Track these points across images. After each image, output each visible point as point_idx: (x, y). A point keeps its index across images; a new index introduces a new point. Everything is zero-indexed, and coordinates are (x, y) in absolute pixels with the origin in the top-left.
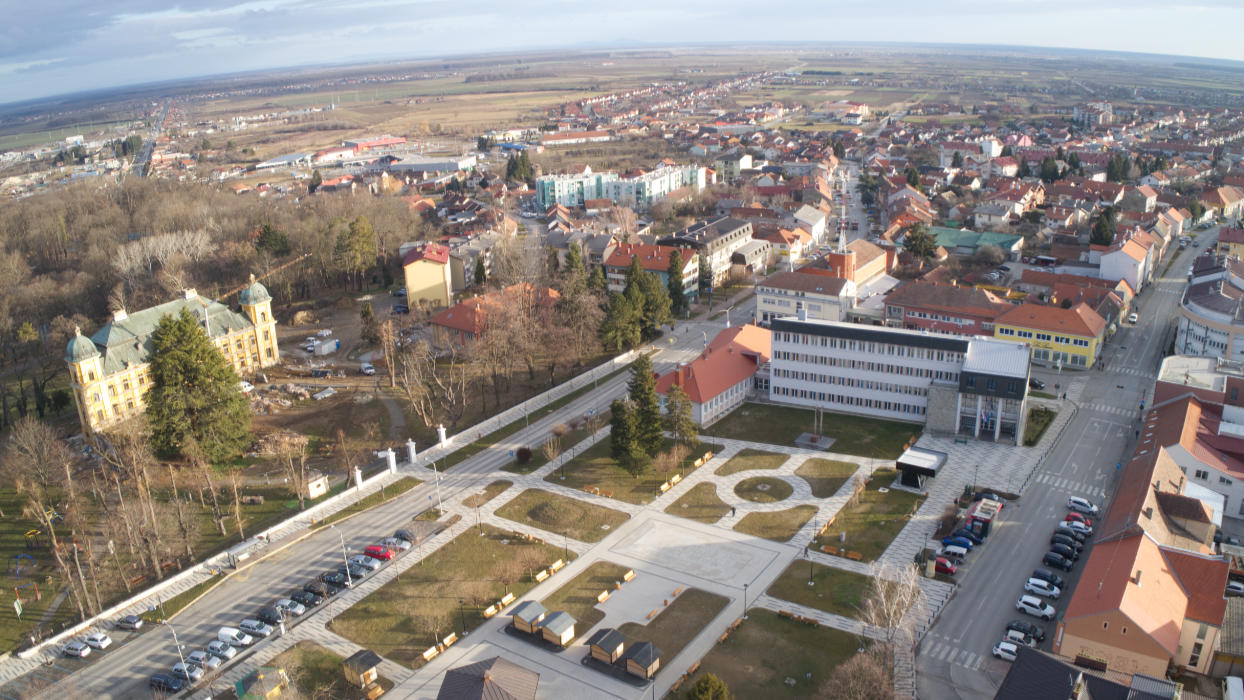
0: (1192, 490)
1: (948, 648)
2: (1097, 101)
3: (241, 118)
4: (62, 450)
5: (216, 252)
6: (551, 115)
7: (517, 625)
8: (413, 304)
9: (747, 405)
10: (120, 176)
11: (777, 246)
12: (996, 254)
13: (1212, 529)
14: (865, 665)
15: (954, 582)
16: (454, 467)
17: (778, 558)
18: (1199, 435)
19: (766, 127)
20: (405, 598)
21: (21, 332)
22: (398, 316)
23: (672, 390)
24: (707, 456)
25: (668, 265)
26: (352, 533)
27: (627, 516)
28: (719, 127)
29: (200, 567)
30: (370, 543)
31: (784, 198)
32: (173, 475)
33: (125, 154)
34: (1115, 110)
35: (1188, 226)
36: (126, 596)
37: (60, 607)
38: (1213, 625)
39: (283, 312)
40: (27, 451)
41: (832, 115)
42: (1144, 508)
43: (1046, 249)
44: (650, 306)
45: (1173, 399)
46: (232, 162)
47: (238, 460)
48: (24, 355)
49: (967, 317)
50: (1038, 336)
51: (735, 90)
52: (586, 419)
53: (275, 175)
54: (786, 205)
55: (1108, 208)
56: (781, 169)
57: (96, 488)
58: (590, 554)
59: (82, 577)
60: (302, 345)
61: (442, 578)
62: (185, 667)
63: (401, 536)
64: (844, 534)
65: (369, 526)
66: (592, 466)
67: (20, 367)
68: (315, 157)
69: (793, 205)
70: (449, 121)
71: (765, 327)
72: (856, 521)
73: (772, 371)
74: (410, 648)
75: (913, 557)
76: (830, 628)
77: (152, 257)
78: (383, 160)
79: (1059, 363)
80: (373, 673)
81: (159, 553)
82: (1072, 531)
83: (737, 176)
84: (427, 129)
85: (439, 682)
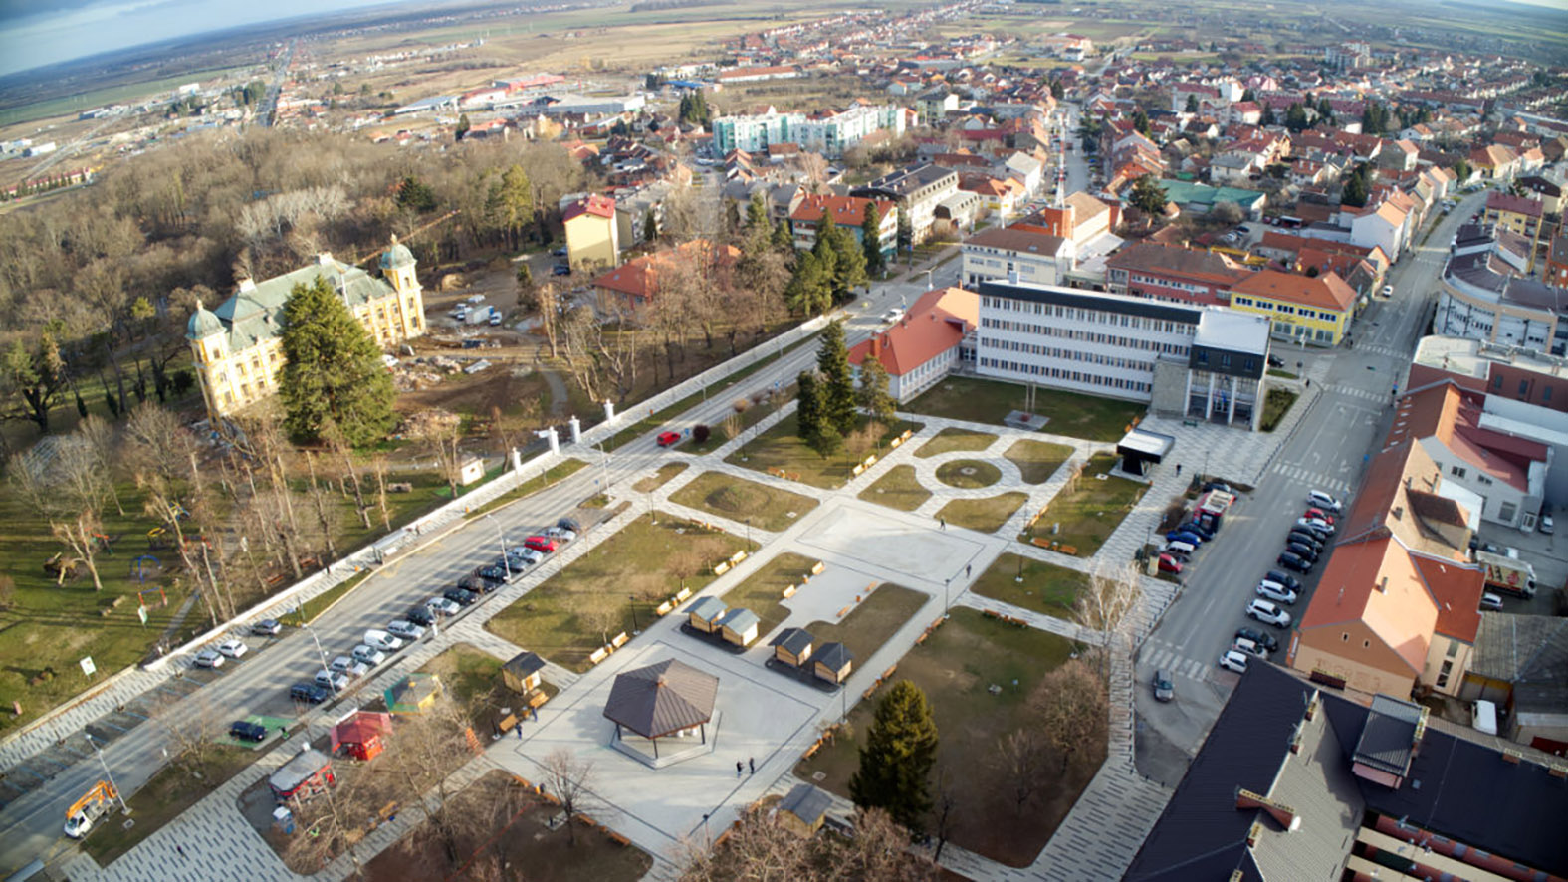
0: (1447, 489)
1: (1170, 655)
2: (1353, 41)
3: (377, 57)
4: (187, 438)
5: (352, 210)
6: (729, 48)
7: (695, 624)
8: (576, 264)
9: (951, 378)
10: (242, 128)
11: (986, 198)
12: (1234, 212)
13: (1469, 533)
14: (1079, 673)
15: (1178, 582)
16: (624, 447)
17: (983, 550)
18: (1457, 427)
19: (975, 62)
20: (571, 594)
21: (135, 308)
22: (558, 278)
23: (866, 361)
24: (906, 435)
25: (863, 219)
26: (510, 522)
27: (817, 502)
28: (921, 61)
29: (342, 564)
30: (530, 533)
31: (995, 144)
32: (311, 462)
33: (247, 102)
34: (1373, 51)
35: (1452, 188)
36: (262, 598)
37: (190, 613)
38: (1465, 642)
39: (430, 275)
40: (147, 442)
41: (1049, 49)
42: (1393, 507)
43: (1291, 208)
44: (842, 266)
45: (1429, 386)
46: (369, 107)
47: (383, 443)
48: (141, 333)
49: (1202, 283)
50: (1280, 307)
51: (939, 20)
52: (770, 393)
53: (418, 121)
54: (997, 152)
55: (1363, 164)
56: (991, 110)
57: (225, 478)
58: (774, 545)
59: (213, 579)
60: (452, 312)
61: (610, 571)
62: (328, 674)
63: (565, 525)
64: (1057, 525)
65: (529, 514)
66: (777, 445)
67: (136, 347)
68: (463, 98)
69: (1004, 152)
70: (613, 57)
71: (972, 290)
72: (1071, 511)
73: (979, 342)
74: (576, 649)
75: (1133, 554)
76: (1040, 631)
77: (281, 218)
78: (538, 101)
79: (1302, 339)
80: (535, 678)
81: (296, 550)
82: (1311, 528)
83: (941, 117)
84: (589, 66)
85: (609, 687)
